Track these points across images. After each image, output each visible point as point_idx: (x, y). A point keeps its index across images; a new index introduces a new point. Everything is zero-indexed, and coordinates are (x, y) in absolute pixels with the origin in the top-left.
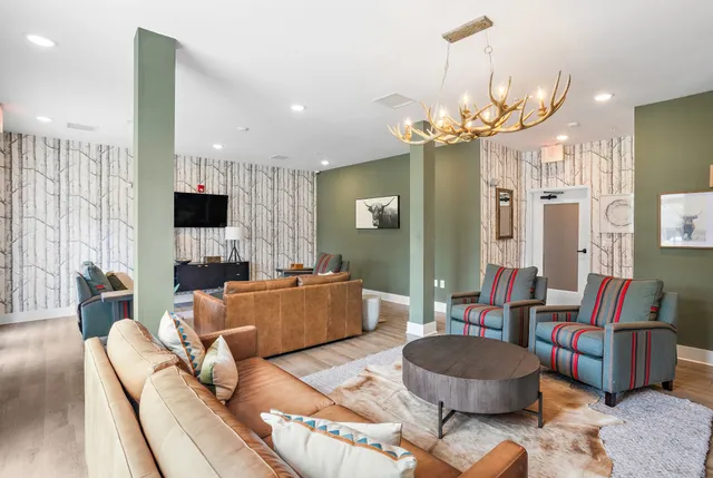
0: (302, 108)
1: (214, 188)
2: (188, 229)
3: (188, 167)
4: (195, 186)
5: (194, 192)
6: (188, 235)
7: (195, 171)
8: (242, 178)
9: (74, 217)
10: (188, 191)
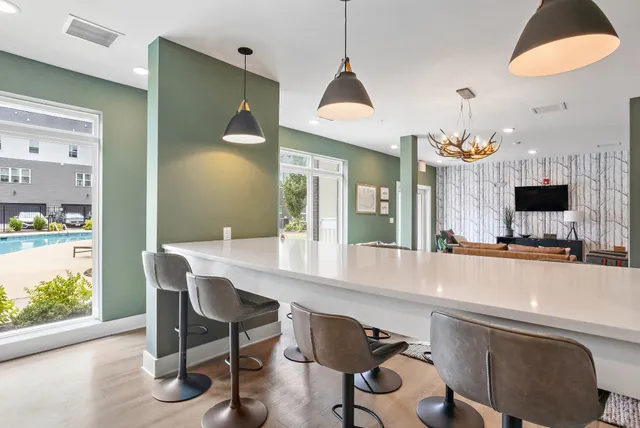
0: (511, 130)
1: (557, 180)
2: (535, 213)
3: (535, 168)
4: (541, 180)
5: (540, 185)
6: (535, 217)
7: (540, 170)
8: (588, 167)
9: (467, 206)
10: (535, 185)
